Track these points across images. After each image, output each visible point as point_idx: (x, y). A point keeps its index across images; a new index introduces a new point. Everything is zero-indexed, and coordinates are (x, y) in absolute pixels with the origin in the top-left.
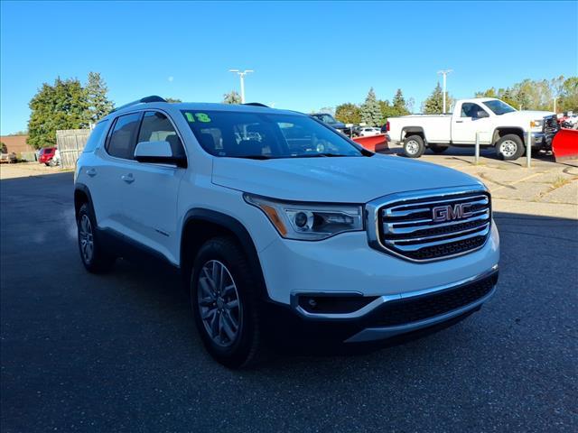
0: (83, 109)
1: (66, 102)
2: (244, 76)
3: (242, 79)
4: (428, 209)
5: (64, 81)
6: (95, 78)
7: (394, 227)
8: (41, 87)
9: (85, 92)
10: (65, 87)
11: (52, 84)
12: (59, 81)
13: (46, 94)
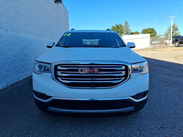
0: (122, 33)
1: (117, 31)
2: (173, 18)
3: (172, 19)
4: (77, 68)
5: (118, 24)
6: (126, 23)
7: (61, 73)
8: (112, 27)
9: (123, 27)
10: (118, 26)
11: (115, 26)
12: (116, 25)
13: (113, 29)
